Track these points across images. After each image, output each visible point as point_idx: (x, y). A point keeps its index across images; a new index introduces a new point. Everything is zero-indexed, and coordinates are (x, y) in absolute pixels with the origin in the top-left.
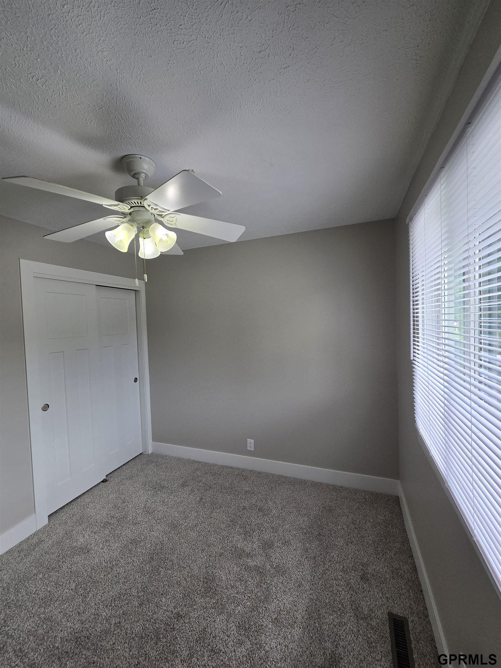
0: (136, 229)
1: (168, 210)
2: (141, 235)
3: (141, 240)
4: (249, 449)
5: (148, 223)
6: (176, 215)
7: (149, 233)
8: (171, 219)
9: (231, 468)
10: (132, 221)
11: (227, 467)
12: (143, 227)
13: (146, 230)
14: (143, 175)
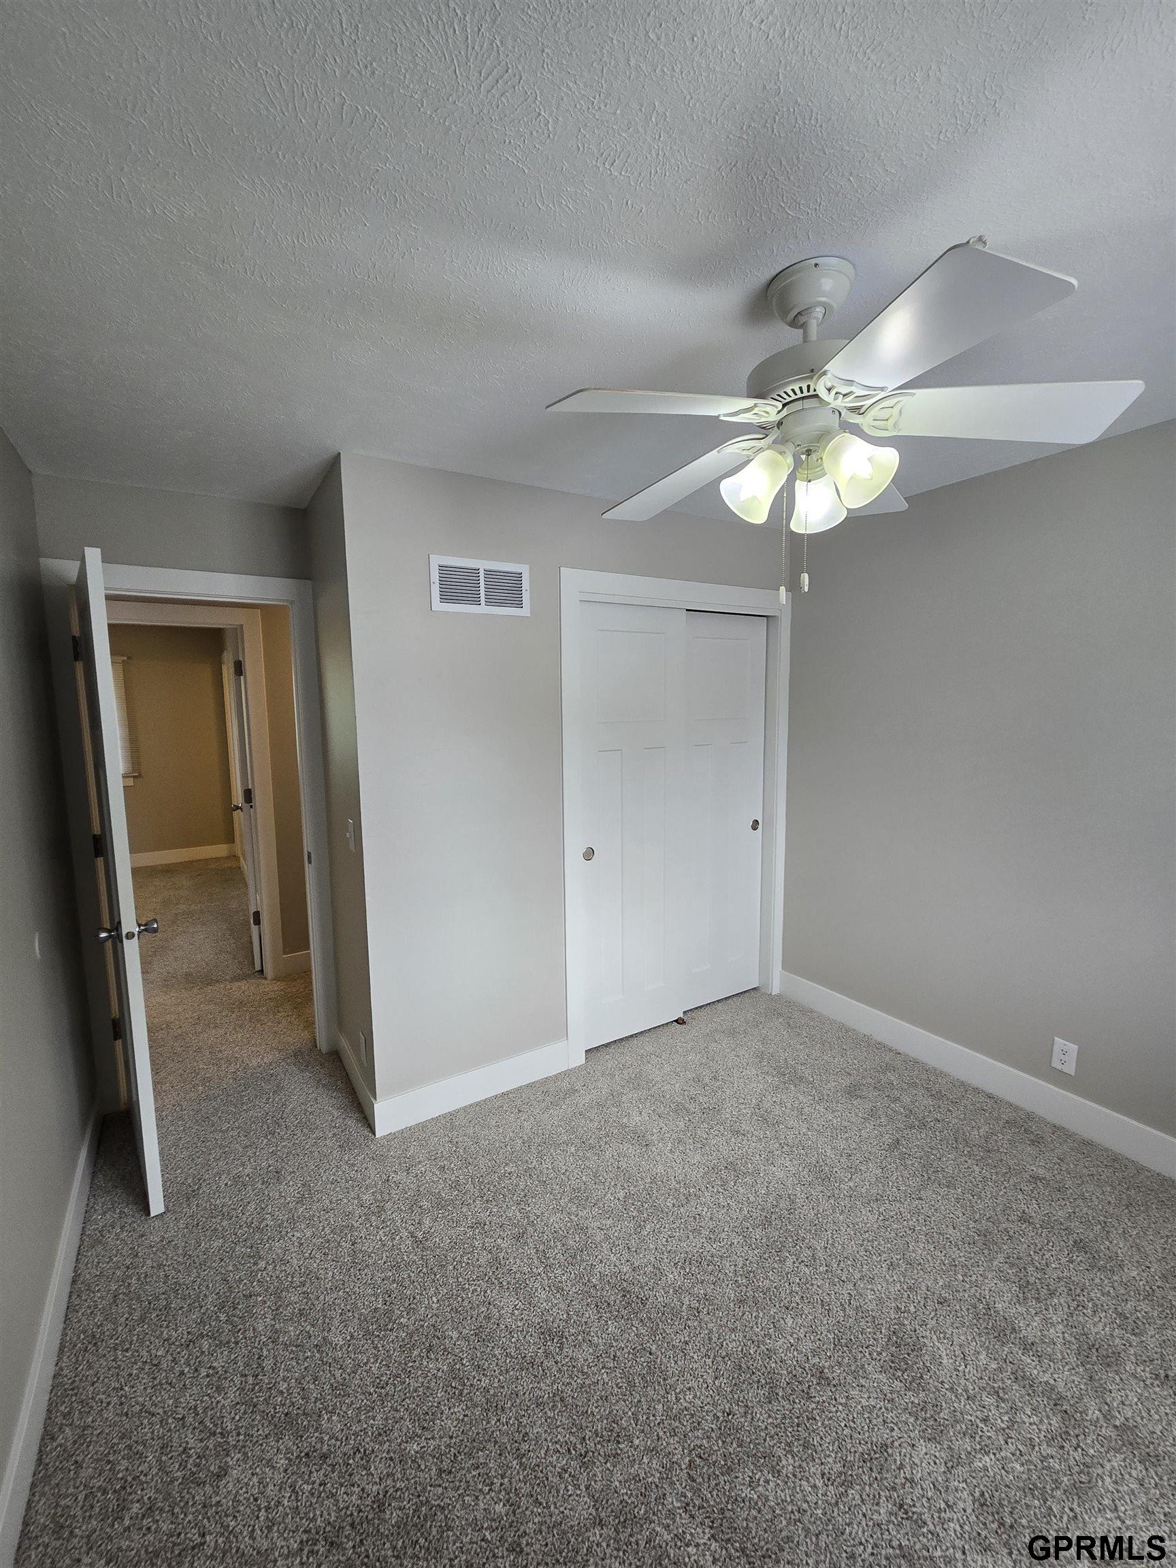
0: (790, 460)
1: (882, 389)
2: (802, 473)
3: (800, 486)
4: (1056, 1064)
5: (824, 436)
6: (900, 399)
7: (821, 465)
8: (885, 414)
9: (990, 1096)
10: (782, 441)
11: (976, 1090)
12: (809, 452)
13: (814, 456)
14: (819, 311)
